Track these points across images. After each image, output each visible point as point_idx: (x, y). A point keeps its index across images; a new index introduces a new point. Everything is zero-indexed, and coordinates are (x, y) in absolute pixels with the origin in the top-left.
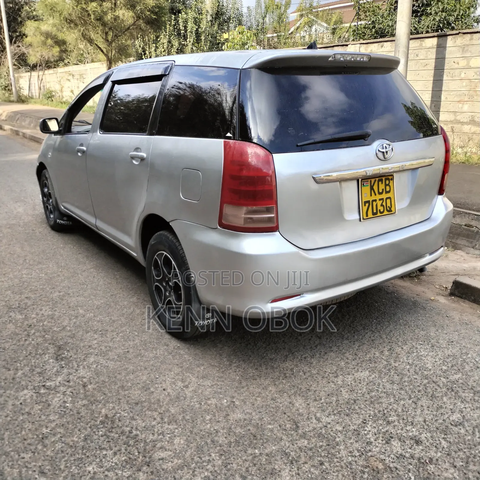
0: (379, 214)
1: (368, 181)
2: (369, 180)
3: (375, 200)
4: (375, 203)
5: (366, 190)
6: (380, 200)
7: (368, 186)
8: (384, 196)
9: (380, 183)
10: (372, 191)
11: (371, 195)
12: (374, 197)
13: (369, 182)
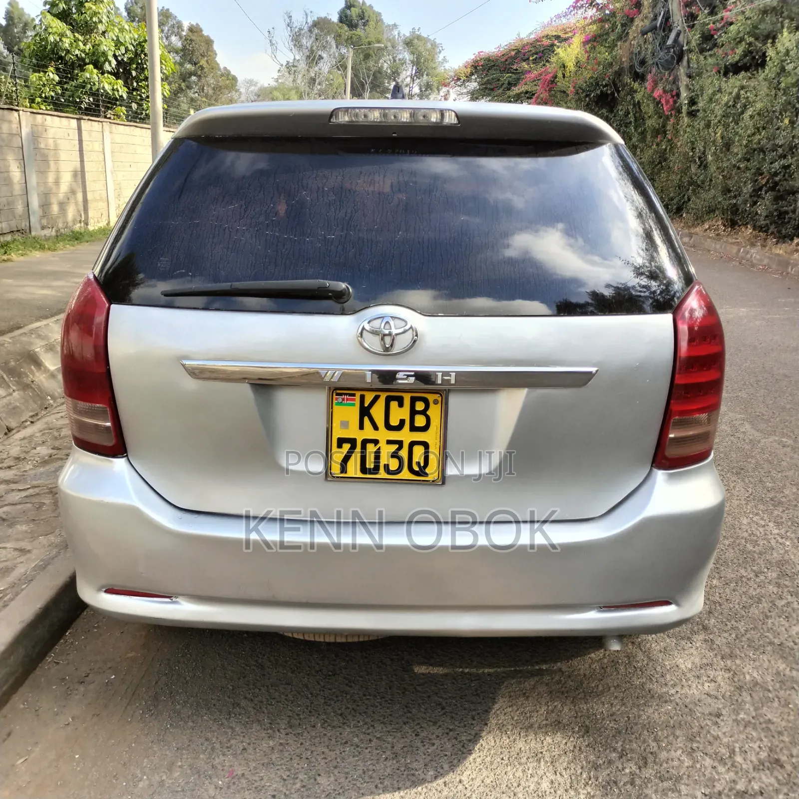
0: (382, 474)
1: (354, 395)
2: (358, 394)
3: (376, 442)
4: (371, 448)
5: (348, 413)
6: (389, 442)
7: (354, 405)
8: (406, 436)
9: (394, 405)
10: (366, 419)
11: (361, 427)
12: (368, 432)
13: (358, 398)
